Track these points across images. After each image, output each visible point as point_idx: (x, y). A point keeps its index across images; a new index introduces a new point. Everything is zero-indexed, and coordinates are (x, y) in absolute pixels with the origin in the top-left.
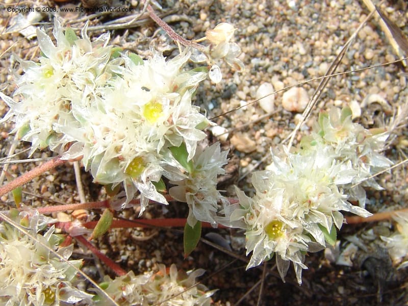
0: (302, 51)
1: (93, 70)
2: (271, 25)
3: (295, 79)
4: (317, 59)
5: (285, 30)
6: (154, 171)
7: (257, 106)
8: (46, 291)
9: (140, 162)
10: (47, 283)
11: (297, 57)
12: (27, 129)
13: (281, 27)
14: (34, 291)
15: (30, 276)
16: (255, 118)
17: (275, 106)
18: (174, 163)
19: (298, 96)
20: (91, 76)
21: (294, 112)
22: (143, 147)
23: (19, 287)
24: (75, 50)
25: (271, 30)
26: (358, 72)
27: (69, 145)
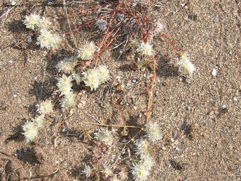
0: (85, 112)
1: (102, 79)
2: (93, 111)
3: (83, 108)
4: (83, 113)
5: (90, 112)
6: (86, 76)
7: (83, 100)
8: (82, 53)
9: (88, 75)
10: (83, 54)
11: (85, 111)
12: (102, 66)
13: (91, 112)
14: (84, 52)
15: (85, 53)
16: (82, 98)
17: (81, 103)
18: (85, 78)
19: (80, 106)
20: (101, 78)
21: (78, 104)
22: (89, 76)
23: (85, 51)
24: (106, 79)
25: (92, 110)
26: (76, 117)
27: (96, 69)
